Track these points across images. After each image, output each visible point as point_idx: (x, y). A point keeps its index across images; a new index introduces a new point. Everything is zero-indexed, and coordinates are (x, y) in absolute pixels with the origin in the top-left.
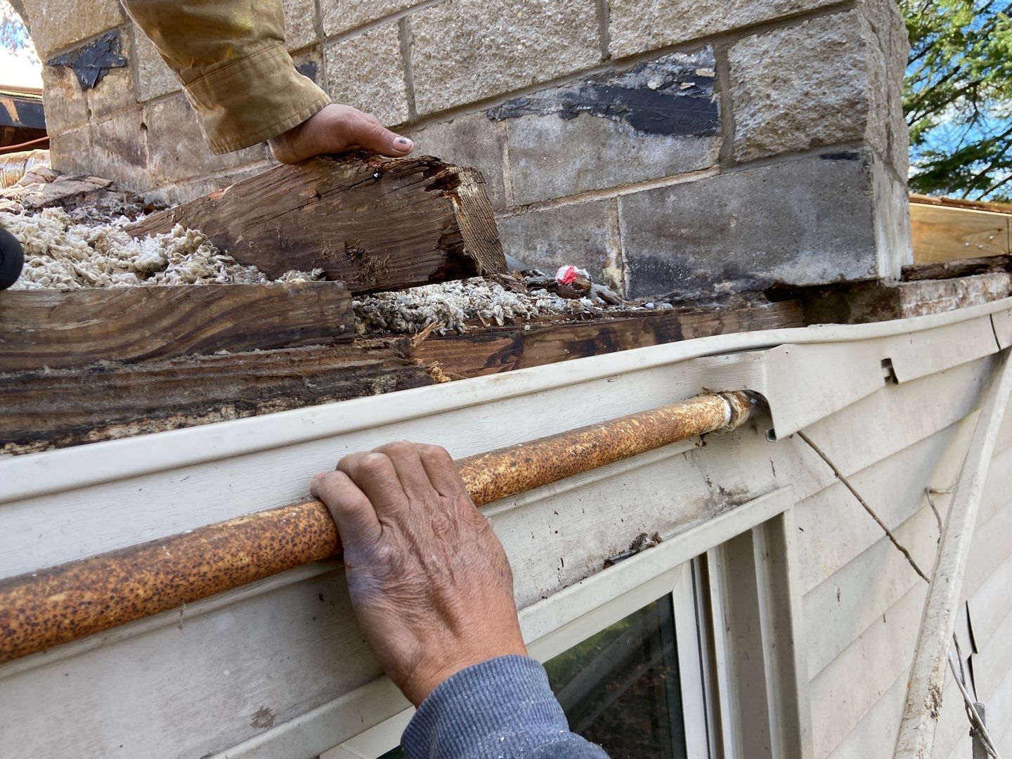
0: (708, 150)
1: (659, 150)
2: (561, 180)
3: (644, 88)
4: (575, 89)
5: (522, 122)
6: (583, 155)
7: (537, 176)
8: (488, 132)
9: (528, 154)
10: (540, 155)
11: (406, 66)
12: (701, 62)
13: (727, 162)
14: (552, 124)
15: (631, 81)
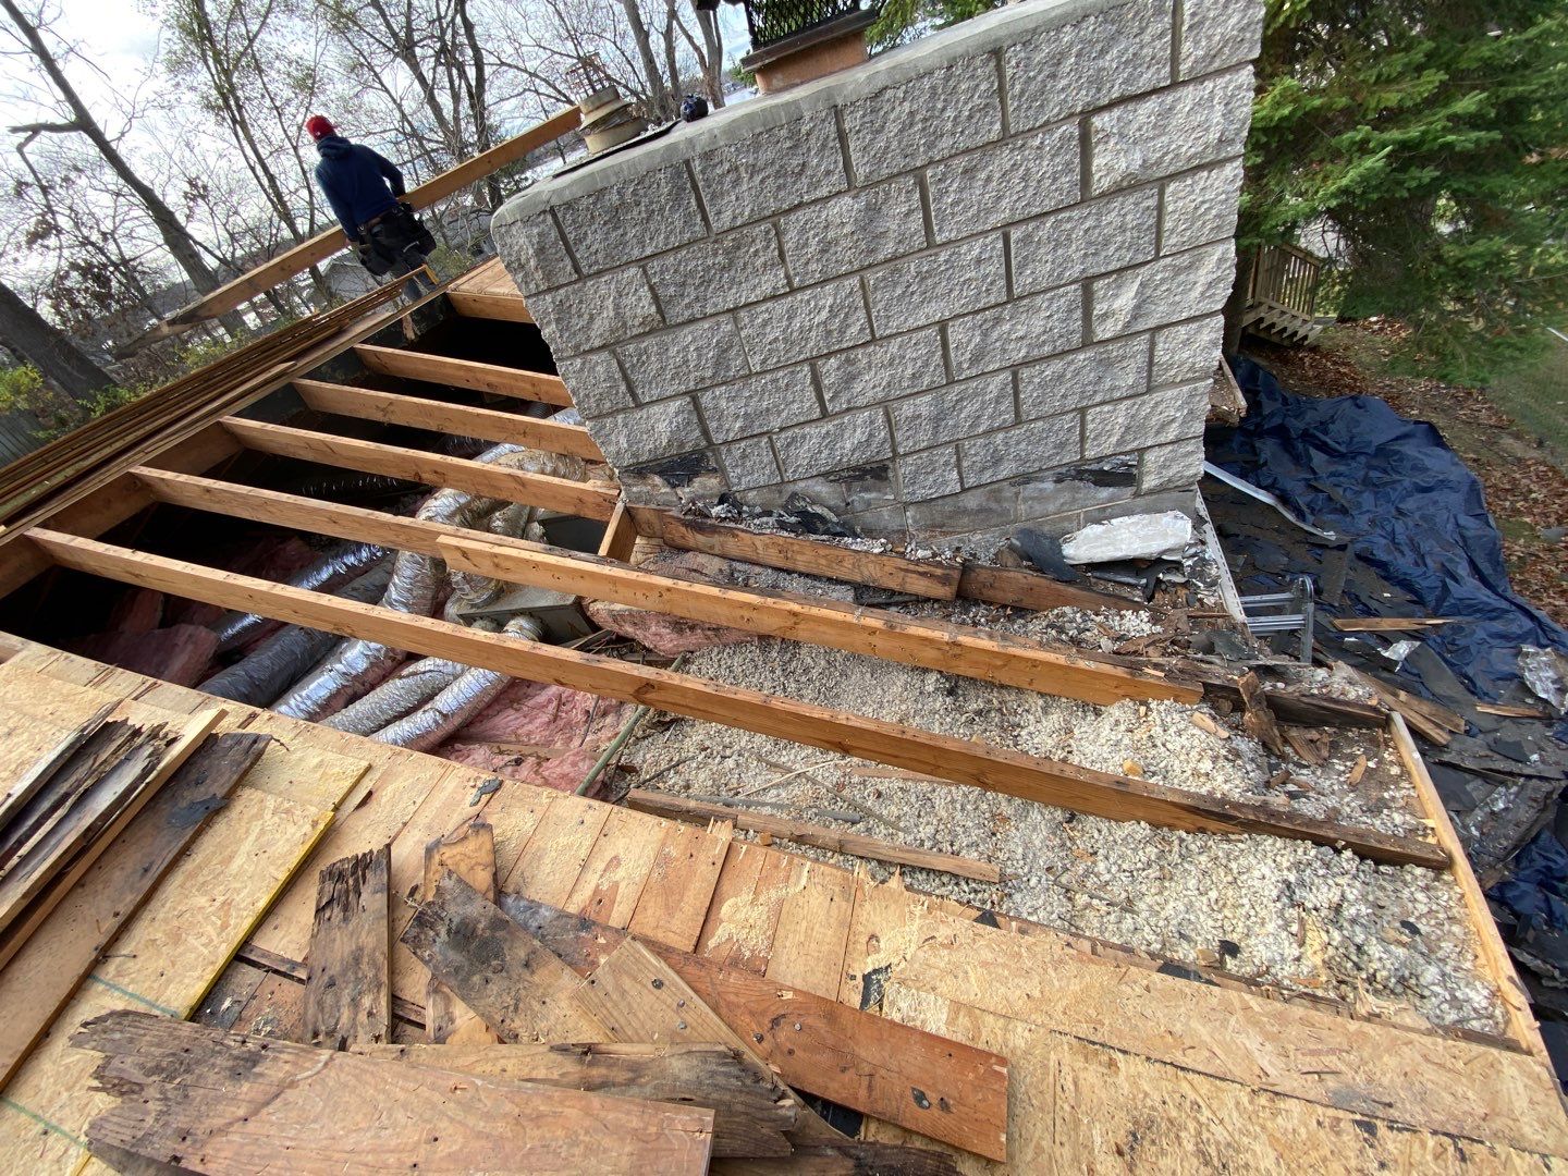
0: (1130, 491)
1: (1105, 493)
2: (1051, 508)
3: (1102, 471)
4: (1064, 470)
5: (1031, 486)
6: (1066, 496)
7: (1037, 507)
8: (1009, 492)
9: (1032, 499)
10: (1041, 498)
11: (958, 465)
12: (1132, 460)
13: (1137, 495)
14: (1049, 486)
15: (1094, 467)
